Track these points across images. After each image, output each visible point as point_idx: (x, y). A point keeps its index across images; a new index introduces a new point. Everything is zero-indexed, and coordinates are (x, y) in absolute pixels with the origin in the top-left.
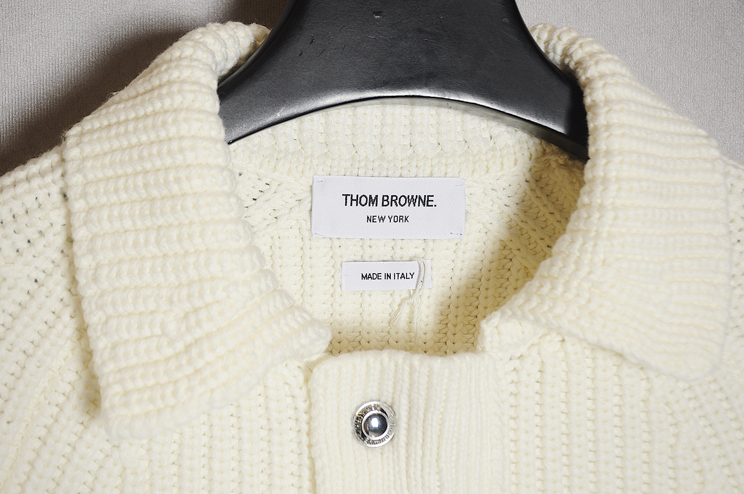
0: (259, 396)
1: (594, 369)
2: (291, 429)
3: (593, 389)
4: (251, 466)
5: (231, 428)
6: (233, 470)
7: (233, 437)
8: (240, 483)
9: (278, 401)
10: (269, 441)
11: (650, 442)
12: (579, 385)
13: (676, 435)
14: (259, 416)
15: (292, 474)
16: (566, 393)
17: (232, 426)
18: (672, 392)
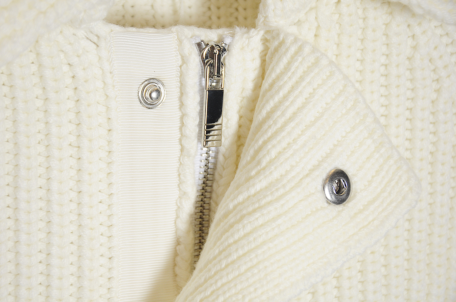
0: (33, 65)
1: (364, 29)
2: (68, 99)
3: (362, 50)
4: (28, 137)
5: (4, 97)
6: (8, 141)
7: (6, 108)
8: (16, 155)
9: (53, 69)
10: (46, 111)
11: (412, 99)
12: (350, 47)
13: (438, 91)
14: (34, 86)
15: (70, 145)
16: (337, 55)
17: (5, 96)
18: (436, 48)
